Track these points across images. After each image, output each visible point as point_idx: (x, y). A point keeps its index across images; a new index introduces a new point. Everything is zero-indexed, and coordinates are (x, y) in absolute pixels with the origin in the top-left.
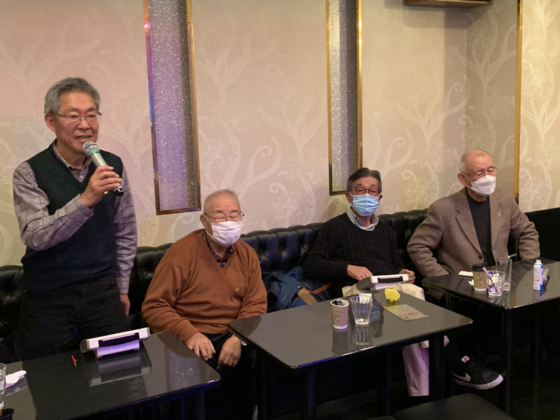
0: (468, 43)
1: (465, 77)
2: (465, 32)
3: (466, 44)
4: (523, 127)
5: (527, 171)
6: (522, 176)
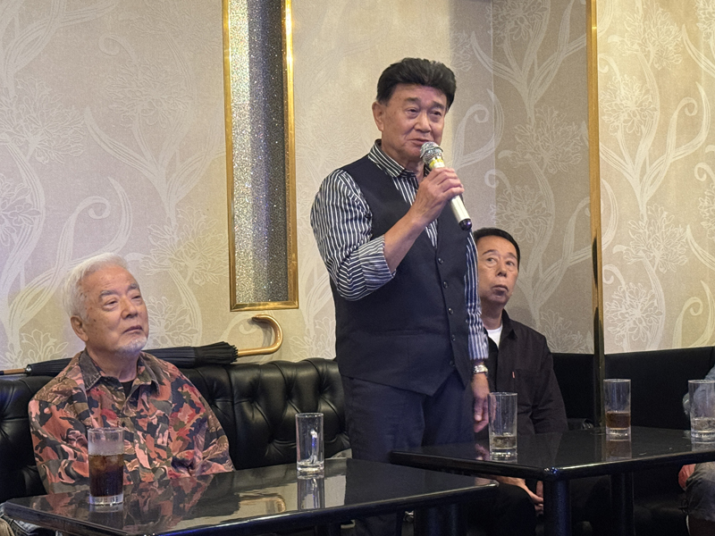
0: (496, 29)
1: (492, 95)
2: (490, 10)
3: (492, 31)
4: (602, 180)
5: (615, 270)
6: (607, 280)
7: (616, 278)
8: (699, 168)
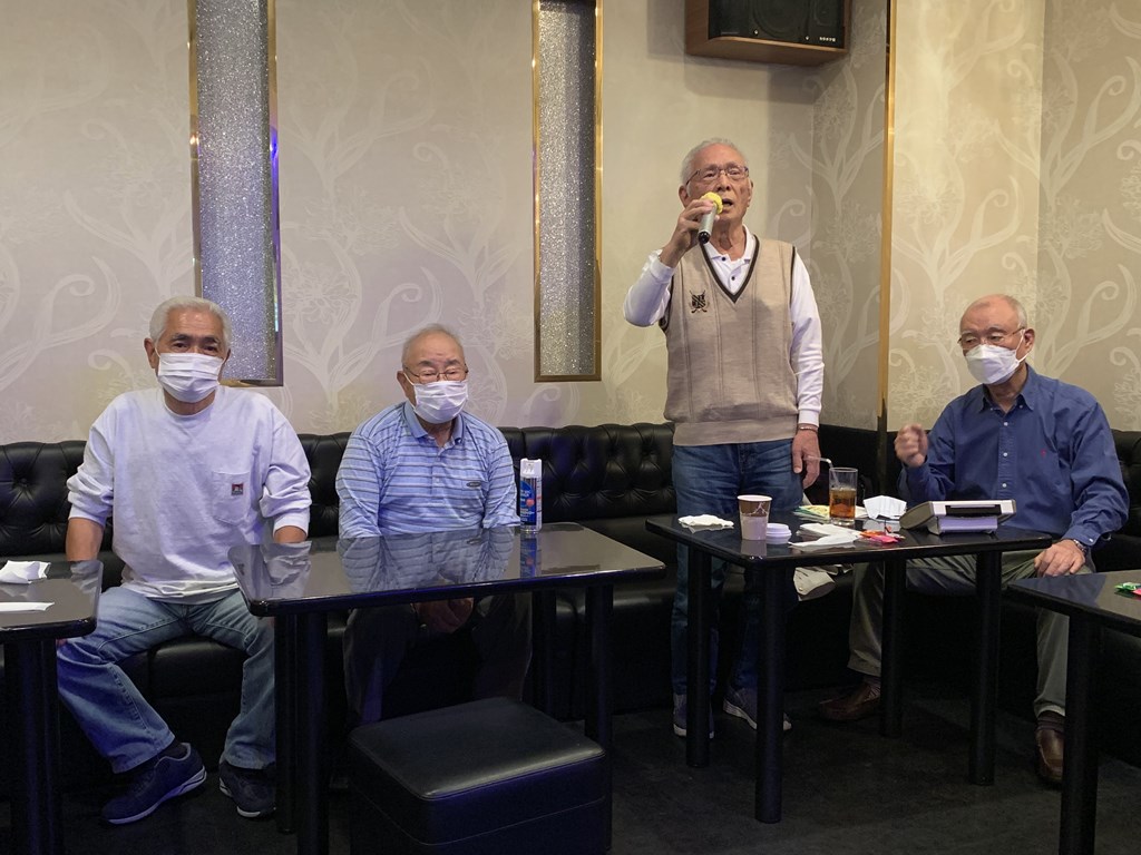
0: (815, 129)
1: (810, 191)
2: (810, 110)
3: (812, 133)
6: (894, 362)
7: (904, 360)
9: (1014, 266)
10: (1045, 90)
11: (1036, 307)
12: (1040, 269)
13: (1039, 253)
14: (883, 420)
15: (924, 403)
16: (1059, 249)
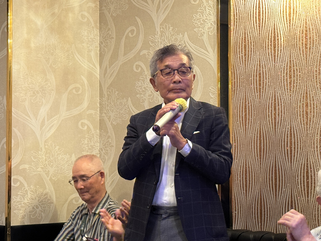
4: (14, 130)
5: (21, 179)
6: (15, 184)
7: (21, 183)
8: (82, 123)
9: (86, 127)
10: (100, 29)
11: (100, 151)
12: (101, 129)
13: (100, 120)
14: (8, 219)
15: (33, 208)
16: (109, 119)
